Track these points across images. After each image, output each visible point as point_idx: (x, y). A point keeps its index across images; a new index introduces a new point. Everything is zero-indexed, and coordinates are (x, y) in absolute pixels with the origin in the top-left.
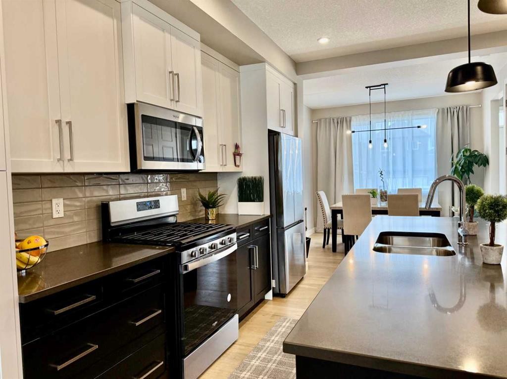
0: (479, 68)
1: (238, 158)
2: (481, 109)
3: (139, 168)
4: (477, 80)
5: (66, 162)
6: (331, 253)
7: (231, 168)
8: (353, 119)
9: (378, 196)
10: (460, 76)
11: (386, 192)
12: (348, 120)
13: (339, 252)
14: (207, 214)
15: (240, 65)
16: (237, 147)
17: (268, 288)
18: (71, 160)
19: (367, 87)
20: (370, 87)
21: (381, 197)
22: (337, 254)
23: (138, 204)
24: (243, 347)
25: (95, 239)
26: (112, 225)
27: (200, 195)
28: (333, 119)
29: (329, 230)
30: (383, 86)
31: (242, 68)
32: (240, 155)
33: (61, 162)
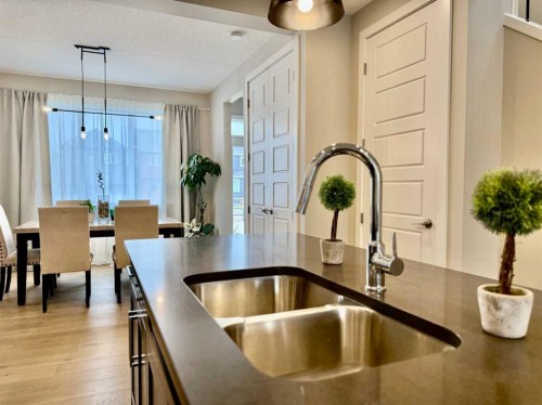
2: (209, 112)
6: (16, 309)
8: (51, 97)
9: (96, 211)
11: (107, 204)
12: (42, 97)
13: (30, 305)
19: (77, 46)
20: (82, 47)
21: (100, 212)
22: (26, 307)
28: (16, 92)
29: (10, 268)
30: (102, 51)
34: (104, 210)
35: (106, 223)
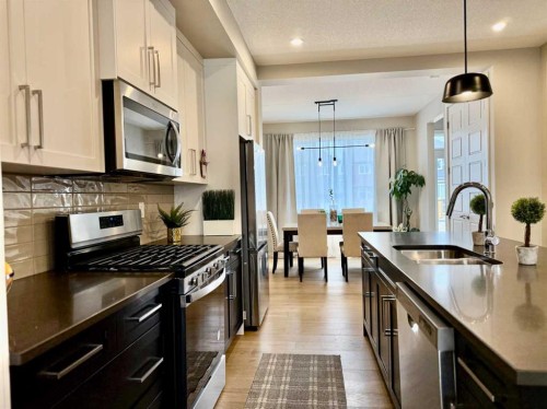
0: (477, 79)
1: (204, 166)
2: (415, 131)
3: (118, 167)
4: (474, 90)
5: (32, 149)
6: (283, 278)
7: (197, 179)
8: (295, 137)
10: (459, 85)
11: (336, 212)
12: (290, 137)
14: (170, 234)
15: (204, 57)
16: (203, 154)
17: (240, 321)
18: (40, 147)
19: (316, 103)
20: (319, 102)
21: (331, 217)
23: (101, 219)
24: (235, 395)
25: (43, 269)
26: (74, 247)
27: (161, 212)
28: (275, 136)
30: (332, 103)
31: (207, 62)
32: (205, 164)
33: (26, 148)
34: (333, 215)
35: (335, 225)
